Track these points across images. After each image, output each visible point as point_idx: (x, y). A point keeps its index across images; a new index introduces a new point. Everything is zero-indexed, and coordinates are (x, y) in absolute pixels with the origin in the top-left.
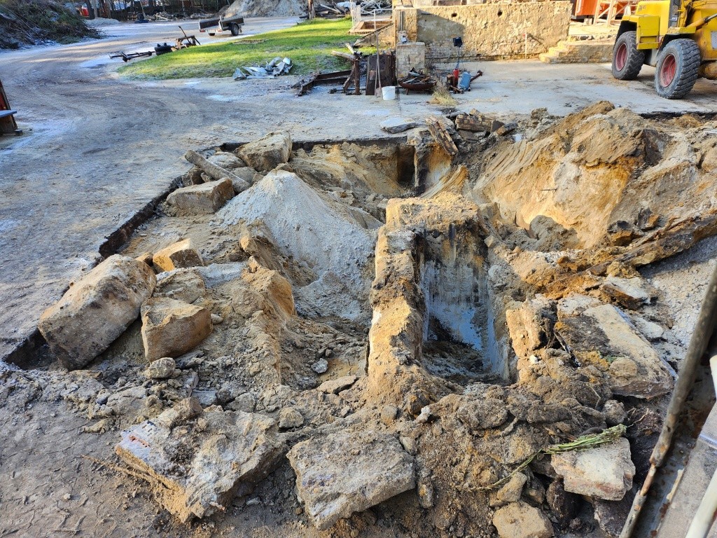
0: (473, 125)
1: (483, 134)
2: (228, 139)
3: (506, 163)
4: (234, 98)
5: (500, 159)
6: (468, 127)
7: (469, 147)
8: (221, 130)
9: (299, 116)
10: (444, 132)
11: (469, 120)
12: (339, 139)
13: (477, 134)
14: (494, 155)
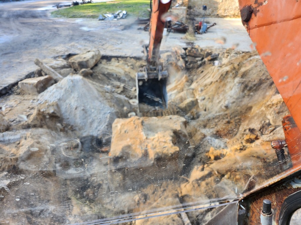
0: (195, 54)
1: (200, 59)
2: (73, 52)
3: (207, 77)
4: (92, 29)
5: (204, 75)
6: (193, 54)
7: (191, 65)
8: (73, 46)
9: (115, 41)
10: (179, 56)
11: (193, 51)
12: (126, 56)
13: (197, 59)
14: (202, 72)
